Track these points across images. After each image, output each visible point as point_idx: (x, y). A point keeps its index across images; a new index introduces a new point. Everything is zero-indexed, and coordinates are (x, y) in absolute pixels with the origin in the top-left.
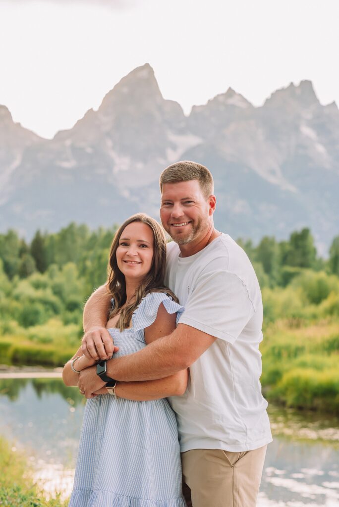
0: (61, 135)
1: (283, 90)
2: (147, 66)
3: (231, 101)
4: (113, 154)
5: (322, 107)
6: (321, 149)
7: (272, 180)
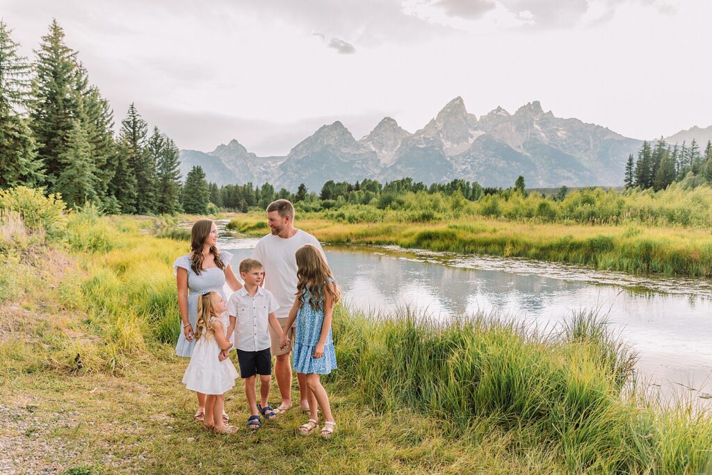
0: (418, 133)
1: (524, 106)
2: (459, 98)
3: (499, 113)
4: (443, 141)
5: (544, 114)
6: (543, 135)
7: (519, 150)
